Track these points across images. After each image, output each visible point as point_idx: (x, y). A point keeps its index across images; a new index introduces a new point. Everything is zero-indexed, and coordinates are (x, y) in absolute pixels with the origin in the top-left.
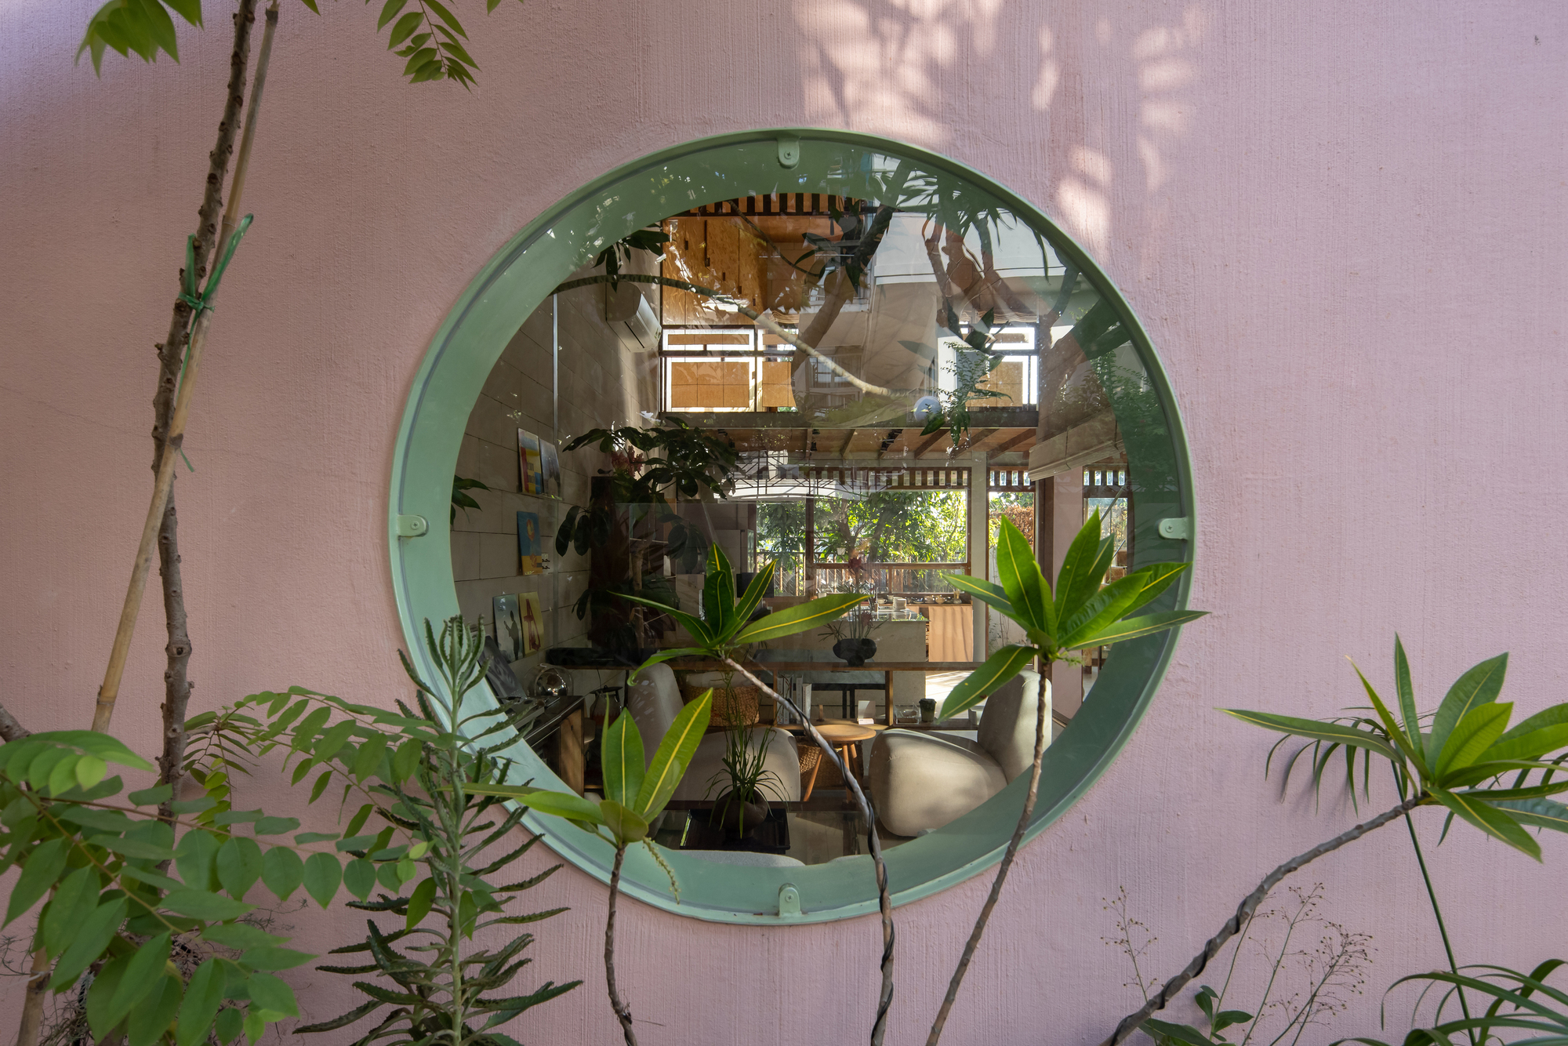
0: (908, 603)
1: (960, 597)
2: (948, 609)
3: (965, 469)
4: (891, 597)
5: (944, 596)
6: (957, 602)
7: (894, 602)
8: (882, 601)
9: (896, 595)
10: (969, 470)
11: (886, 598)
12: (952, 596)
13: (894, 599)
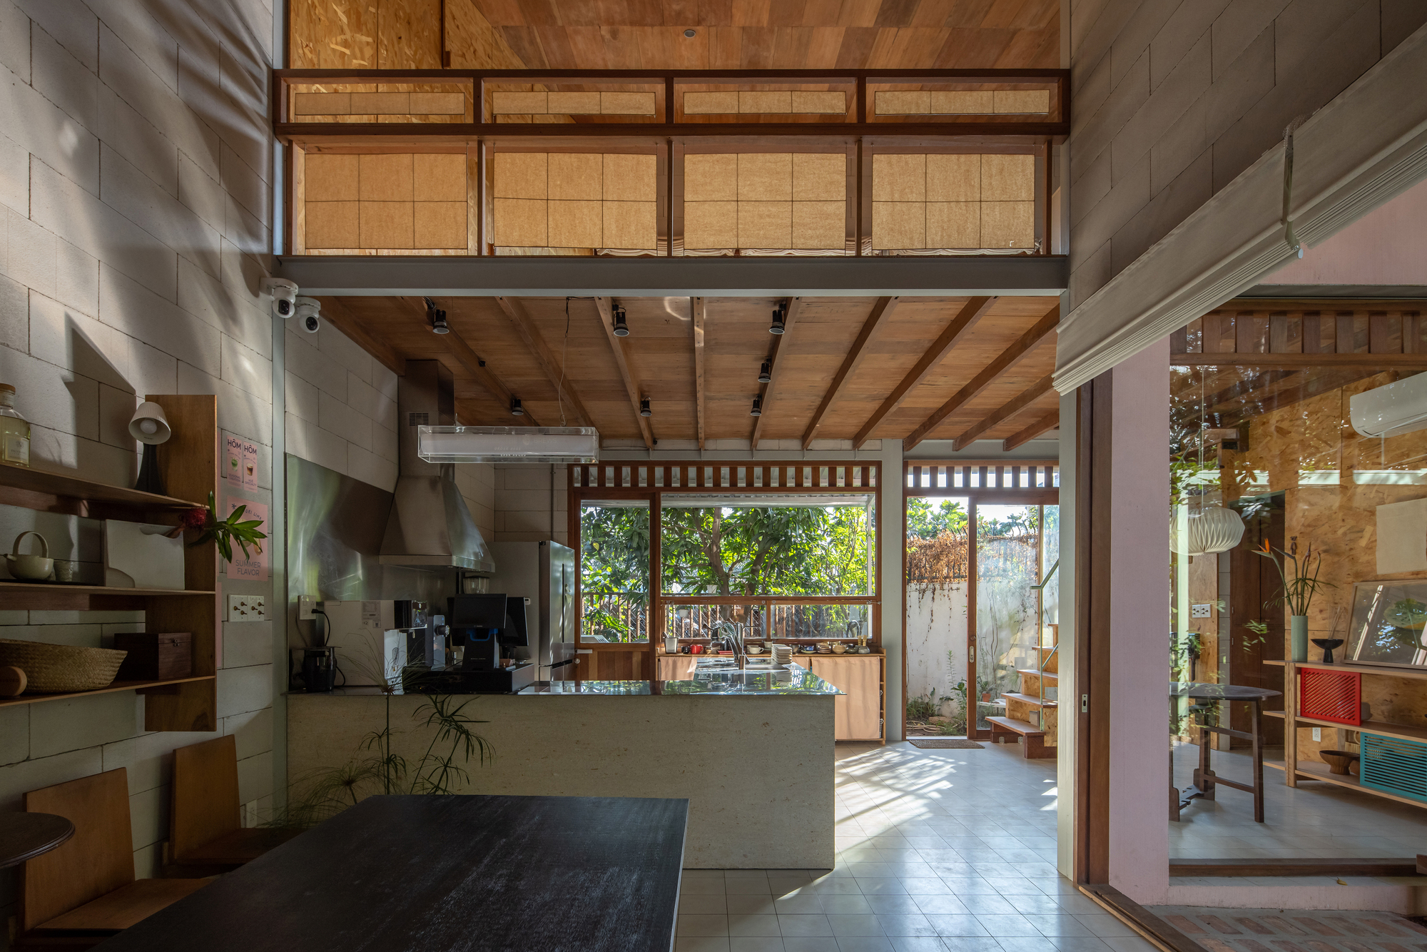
0: (794, 653)
1: (867, 643)
2: (855, 660)
3: (872, 463)
4: (768, 644)
5: (844, 642)
6: (862, 651)
7: (773, 651)
8: (755, 650)
9: (777, 641)
10: (879, 465)
11: (762, 645)
12: (855, 642)
13: (773, 647)
